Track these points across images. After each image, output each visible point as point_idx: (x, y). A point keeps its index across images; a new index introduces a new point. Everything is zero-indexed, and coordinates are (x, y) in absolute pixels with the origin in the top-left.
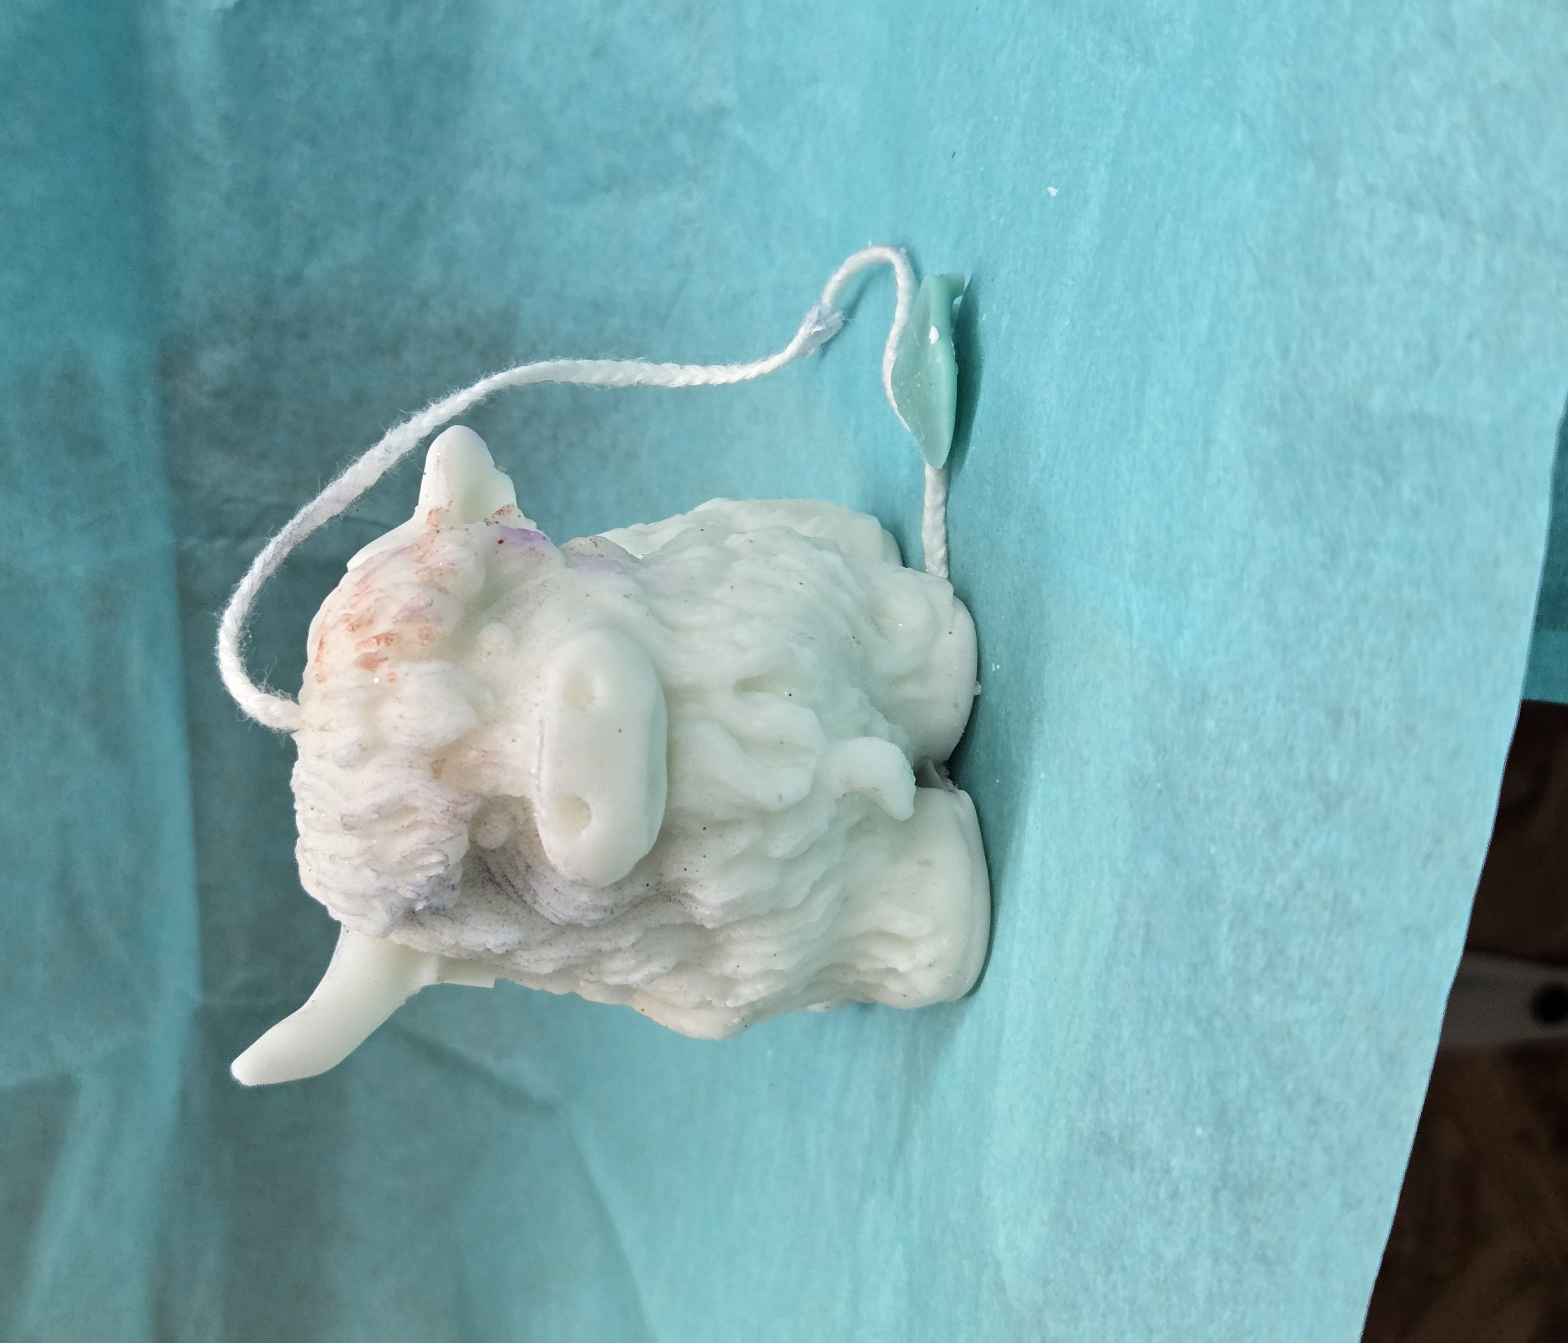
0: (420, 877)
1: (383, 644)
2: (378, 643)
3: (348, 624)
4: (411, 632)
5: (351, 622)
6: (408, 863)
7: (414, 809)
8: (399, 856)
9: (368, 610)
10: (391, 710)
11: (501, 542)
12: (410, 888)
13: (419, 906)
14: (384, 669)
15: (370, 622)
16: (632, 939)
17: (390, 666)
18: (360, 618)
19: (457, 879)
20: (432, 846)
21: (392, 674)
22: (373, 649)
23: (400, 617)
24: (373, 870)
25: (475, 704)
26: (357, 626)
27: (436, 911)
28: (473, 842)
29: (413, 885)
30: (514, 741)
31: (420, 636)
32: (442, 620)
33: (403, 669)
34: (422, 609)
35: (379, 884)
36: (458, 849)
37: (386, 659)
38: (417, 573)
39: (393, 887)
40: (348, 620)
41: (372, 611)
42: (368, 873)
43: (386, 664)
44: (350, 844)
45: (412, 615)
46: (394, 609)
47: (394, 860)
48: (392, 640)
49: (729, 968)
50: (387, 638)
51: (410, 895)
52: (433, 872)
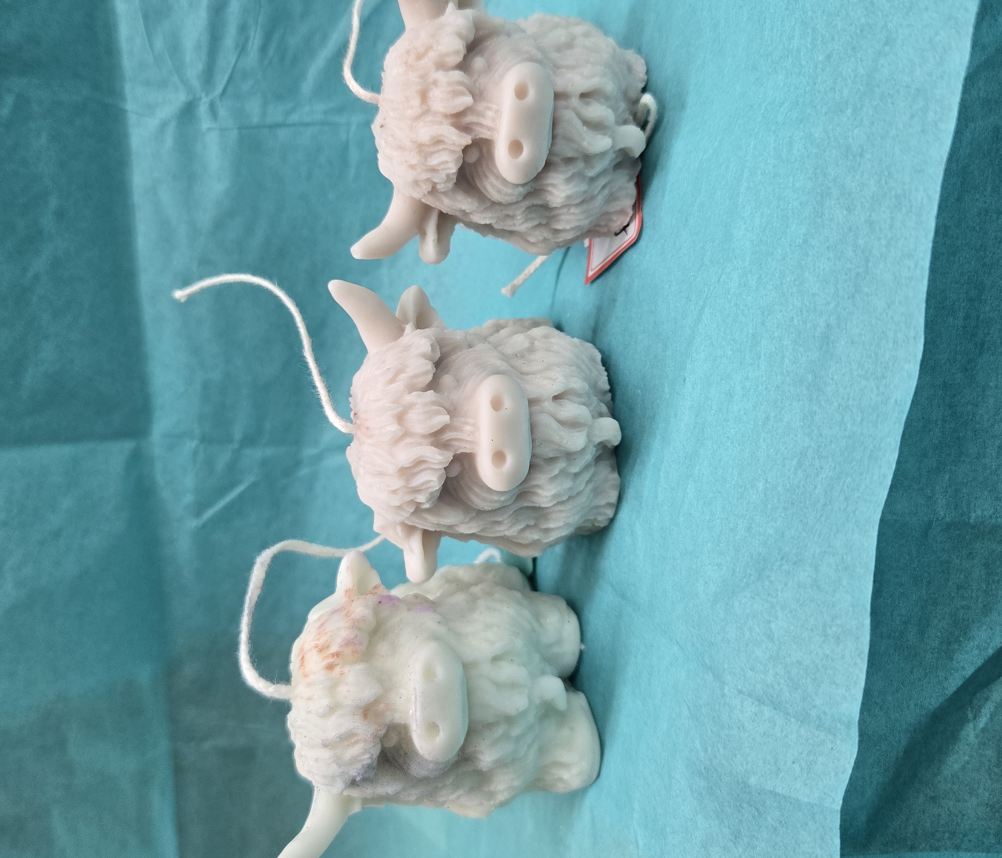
0: (359, 766)
1: (335, 657)
2: (333, 657)
3: (317, 649)
4: (348, 651)
5: (319, 648)
6: (354, 760)
7: (356, 734)
8: (350, 757)
9: (327, 641)
10: (342, 689)
11: (380, 602)
12: (355, 771)
13: (358, 779)
14: (337, 670)
15: (328, 647)
16: (451, 780)
17: (340, 667)
18: (323, 645)
19: (375, 764)
20: (365, 751)
21: (342, 671)
22: (331, 660)
23: (342, 644)
24: (337, 764)
25: (380, 681)
26: (322, 649)
27: (365, 780)
28: (382, 746)
29: (356, 769)
30: (400, 698)
31: (352, 652)
32: (362, 643)
33: (346, 669)
34: (353, 639)
35: (340, 770)
36: (376, 752)
37: (338, 664)
38: (347, 622)
39: (347, 771)
40: (317, 647)
41: (329, 641)
42: (334, 766)
43: (338, 667)
44: (326, 754)
45: (348, 643)
46: (339, 640)
47: (348, 758)
48: (339, 655)
49: (492, 788)
50: (337, 655)
51: (354, 774)
52: (365, 763)
